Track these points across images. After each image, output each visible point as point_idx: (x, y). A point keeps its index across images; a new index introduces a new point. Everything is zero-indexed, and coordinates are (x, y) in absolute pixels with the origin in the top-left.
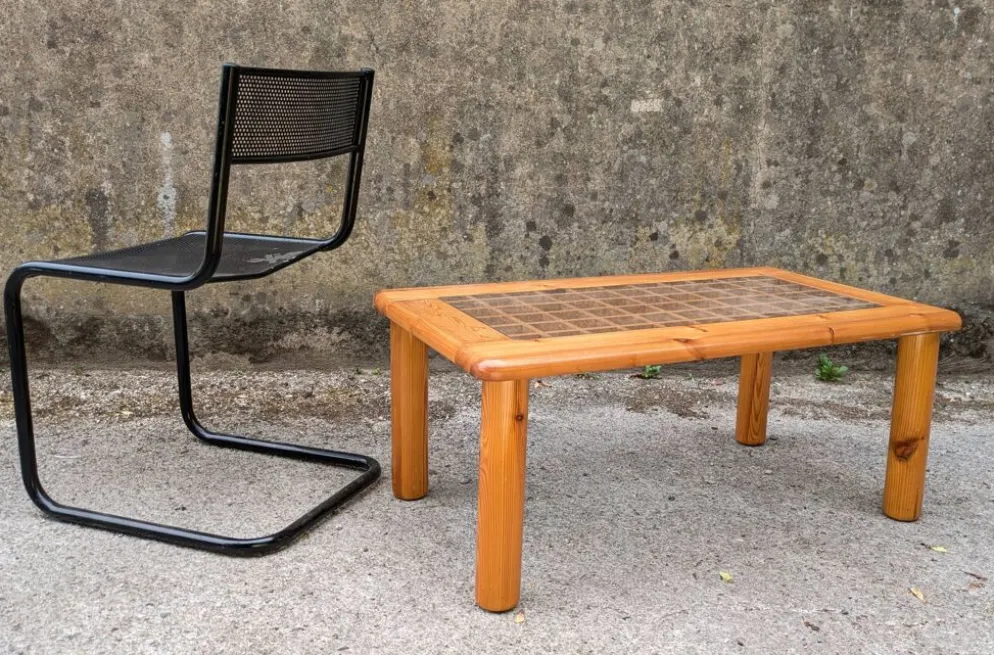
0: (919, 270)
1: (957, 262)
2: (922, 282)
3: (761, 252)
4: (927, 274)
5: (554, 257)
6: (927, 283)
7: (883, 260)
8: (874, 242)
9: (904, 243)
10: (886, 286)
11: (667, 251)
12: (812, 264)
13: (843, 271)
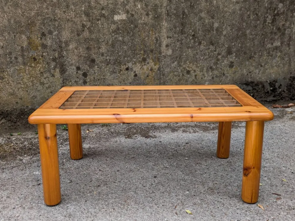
0: (221, 73)
1: (233, 69)
2: (222, 77)
3: (167, 72)
4: (224, 74)
5: (89, 80)
6: (224, 77)
7: (209, 70)
8: (206, 64)
10: (210, 80)
11: (133, 74)
12: (185, 74)
13: (196, 76)
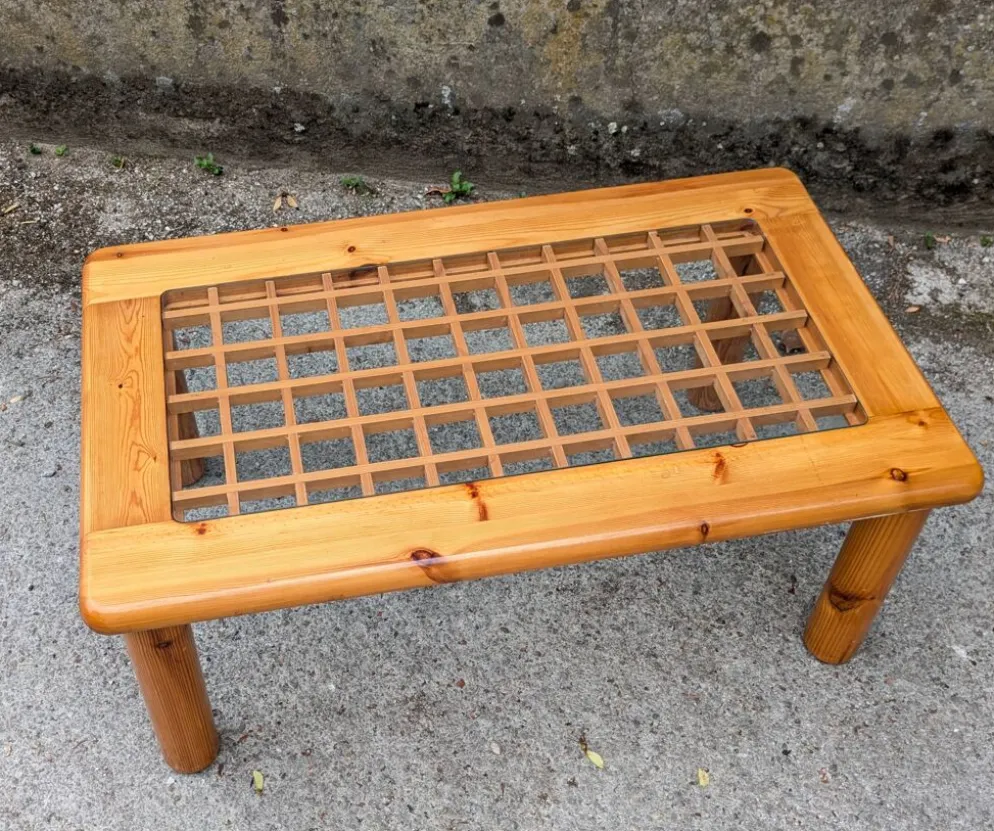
0: (942, 71)
2: (942, 90)
3: (650, 24)
4: (956, 77)
7: (875, 49)
8: (862, 19)
9: (922, 23)
10: (874, 92)
13: (796, 62)
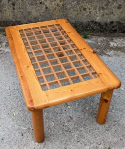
0: (110, 12)
1: (121, 10)
4: (112, 13)
5: (16, 8)
6: (112, 15)
7: (101, 9)
10: (101, 16)
11: (45, 7)
12: (82, 10)
13: (90, 12)
